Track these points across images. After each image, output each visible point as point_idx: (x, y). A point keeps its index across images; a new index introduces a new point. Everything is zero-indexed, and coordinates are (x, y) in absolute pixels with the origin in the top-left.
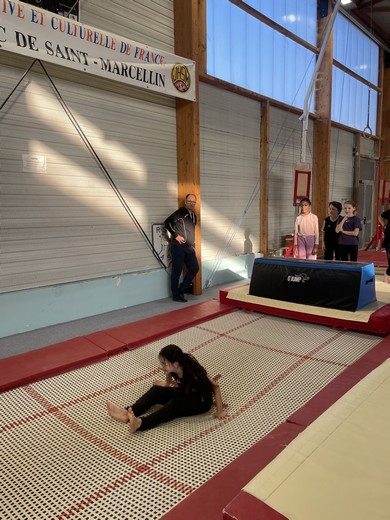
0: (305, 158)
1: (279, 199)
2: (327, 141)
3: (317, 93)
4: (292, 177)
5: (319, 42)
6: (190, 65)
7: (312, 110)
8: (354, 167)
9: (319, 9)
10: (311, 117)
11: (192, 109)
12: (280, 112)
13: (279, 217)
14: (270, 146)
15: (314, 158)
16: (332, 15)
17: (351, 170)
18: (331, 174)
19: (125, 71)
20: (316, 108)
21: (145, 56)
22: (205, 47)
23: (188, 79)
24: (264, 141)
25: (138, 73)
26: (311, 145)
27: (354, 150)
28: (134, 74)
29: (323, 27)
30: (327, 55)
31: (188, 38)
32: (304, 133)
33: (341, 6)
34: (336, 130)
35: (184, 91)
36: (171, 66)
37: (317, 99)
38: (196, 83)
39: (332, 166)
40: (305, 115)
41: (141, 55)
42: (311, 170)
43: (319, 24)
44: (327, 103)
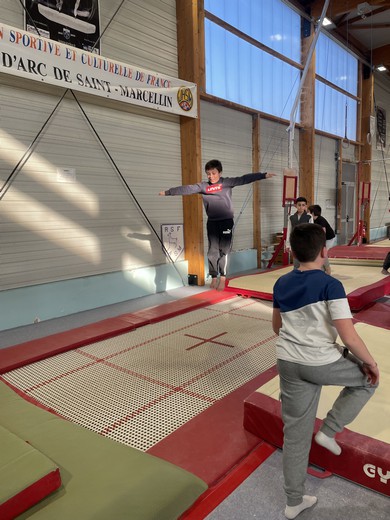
0: (292, 165)
1: (269, 201)
2: (311, 148)
3: (302, 105)
4: (280, 180)
5: (303, 59)
6: (192, 87)
7: (297, 120)
8: (337, 170)
9: (303, 30)
10: (297, 127)
11: (194, 125)
12: (269, 123)
13: (271, 217)
14: (262, 154)
15: (300, 164)
16: (313, 36)
17: (334, 172)
18: (316, 177)
19: (140, 96)
20: (302, 118)
21: (155, 82)
22: (204, 70)
23: (191, 99)
24: (256, 149)
25: (150, 97)
26: (297, 151)
27: (336, 155)
28: (147, 98)
29: (306, 46)
30: (310, 71)
31: (189, 64)
32: (291, 143)
33: (324, 27)
34: (319, 137)
35: (188, 110)
36: (177, 89)
37: (302, 110)
38: (198, 102)
39: (316, 169)
40: (292, 126)
41: (153, 81)
42: (298, 175)
43: (303, 43)
44: (310, 114)
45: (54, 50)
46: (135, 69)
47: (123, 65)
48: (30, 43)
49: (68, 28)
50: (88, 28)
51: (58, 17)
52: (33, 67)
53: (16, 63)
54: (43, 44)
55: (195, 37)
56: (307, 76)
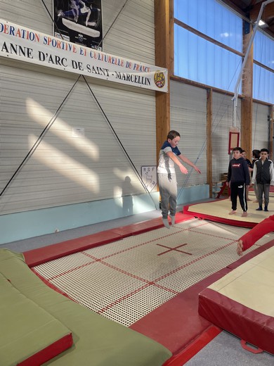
0: (236, 124)
1: (218, 150)
2: (250, 112)
3: (243, 82)
4: (227, 136)
5: (244, 49)
6: (165, 71)
7: (240, 93)
8: (269, 128)
9: (244, 29)
10: (239, 97)
11: (165, 97)
12: (219, 95)
13: (220, 161)
14: (213, 117)
15: (242, 123)
16: (252, 33)
17: (267, 130)
18: (253, 133)
19: (129, 78)
20: (243, 91)
21: (139, 68)
22: (173, 59)
23: (163, 80)
24: (209, 114)
25: (136, 79)
26: (240, 115)
27: (269, 117)
28: (133, 79)
29: (246, 40)
30: (249, 57)
31: (163, 56)
32: (235, 109)
33: (259, 27)
34: (256, 104)
35: (161, 87)
36: (154, 72)
37: (243, 85)
38: (168, 81)
39: (253, 128)
40: (236, 96)
41: (137, 68)
42: (240, 132)
43: (244, 38)
44: (249, 88)
45: (72, 49)
46: (126, 60)
47: (118, 57)
48: (57, 45)
49: (82, 34)
50: (95, 34)
51: (75, 27)
52: (59, 60)
53: (47, 58)
54: (65, 45)
55: (167, 36)
56: (247, 61)
